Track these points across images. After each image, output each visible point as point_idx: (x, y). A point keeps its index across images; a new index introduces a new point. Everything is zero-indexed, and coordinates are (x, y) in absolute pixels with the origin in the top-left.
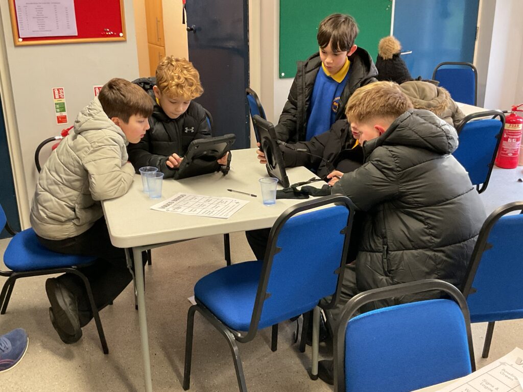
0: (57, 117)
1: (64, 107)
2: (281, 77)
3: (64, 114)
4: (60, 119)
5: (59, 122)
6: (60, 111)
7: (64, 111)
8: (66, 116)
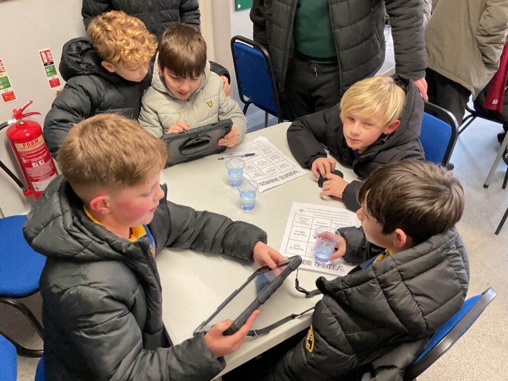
0: (2, 94)
1: (8, 82)
2: (237, 9)
3: (9, 90)
4: (6, 97)
5: (6, 100)
6: (4, 88)
7: (9, 86)
8: (12, 92)
